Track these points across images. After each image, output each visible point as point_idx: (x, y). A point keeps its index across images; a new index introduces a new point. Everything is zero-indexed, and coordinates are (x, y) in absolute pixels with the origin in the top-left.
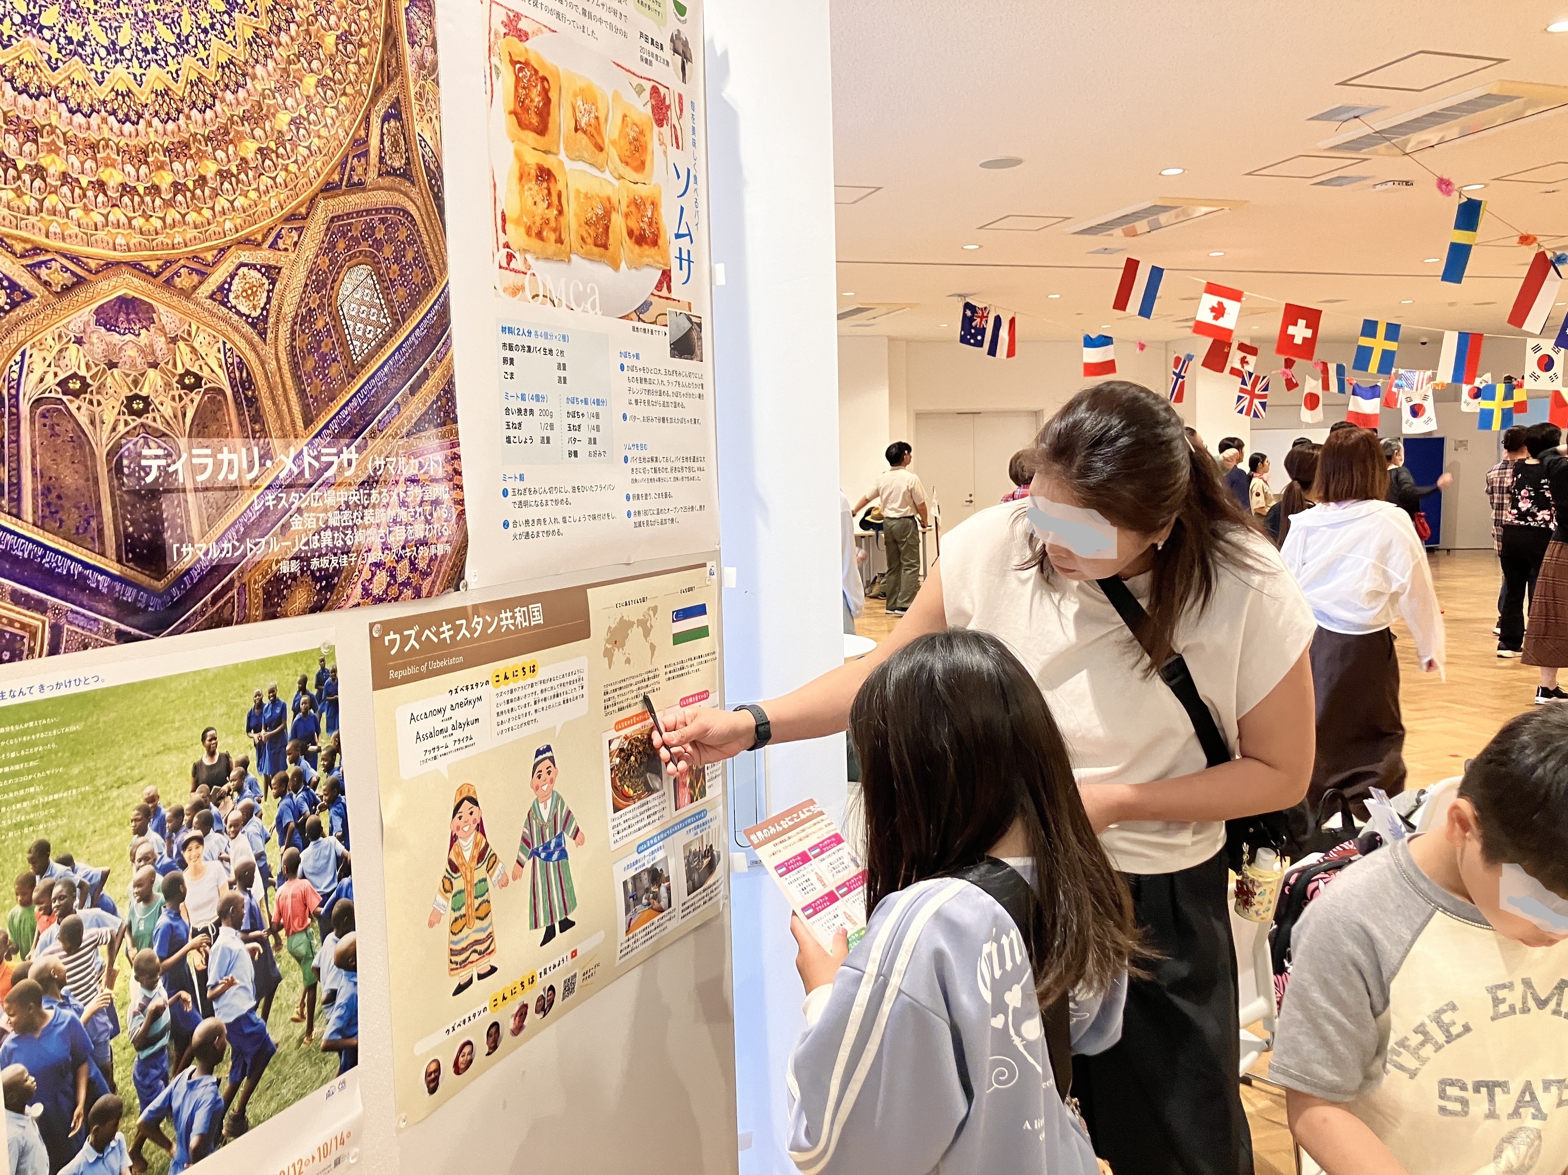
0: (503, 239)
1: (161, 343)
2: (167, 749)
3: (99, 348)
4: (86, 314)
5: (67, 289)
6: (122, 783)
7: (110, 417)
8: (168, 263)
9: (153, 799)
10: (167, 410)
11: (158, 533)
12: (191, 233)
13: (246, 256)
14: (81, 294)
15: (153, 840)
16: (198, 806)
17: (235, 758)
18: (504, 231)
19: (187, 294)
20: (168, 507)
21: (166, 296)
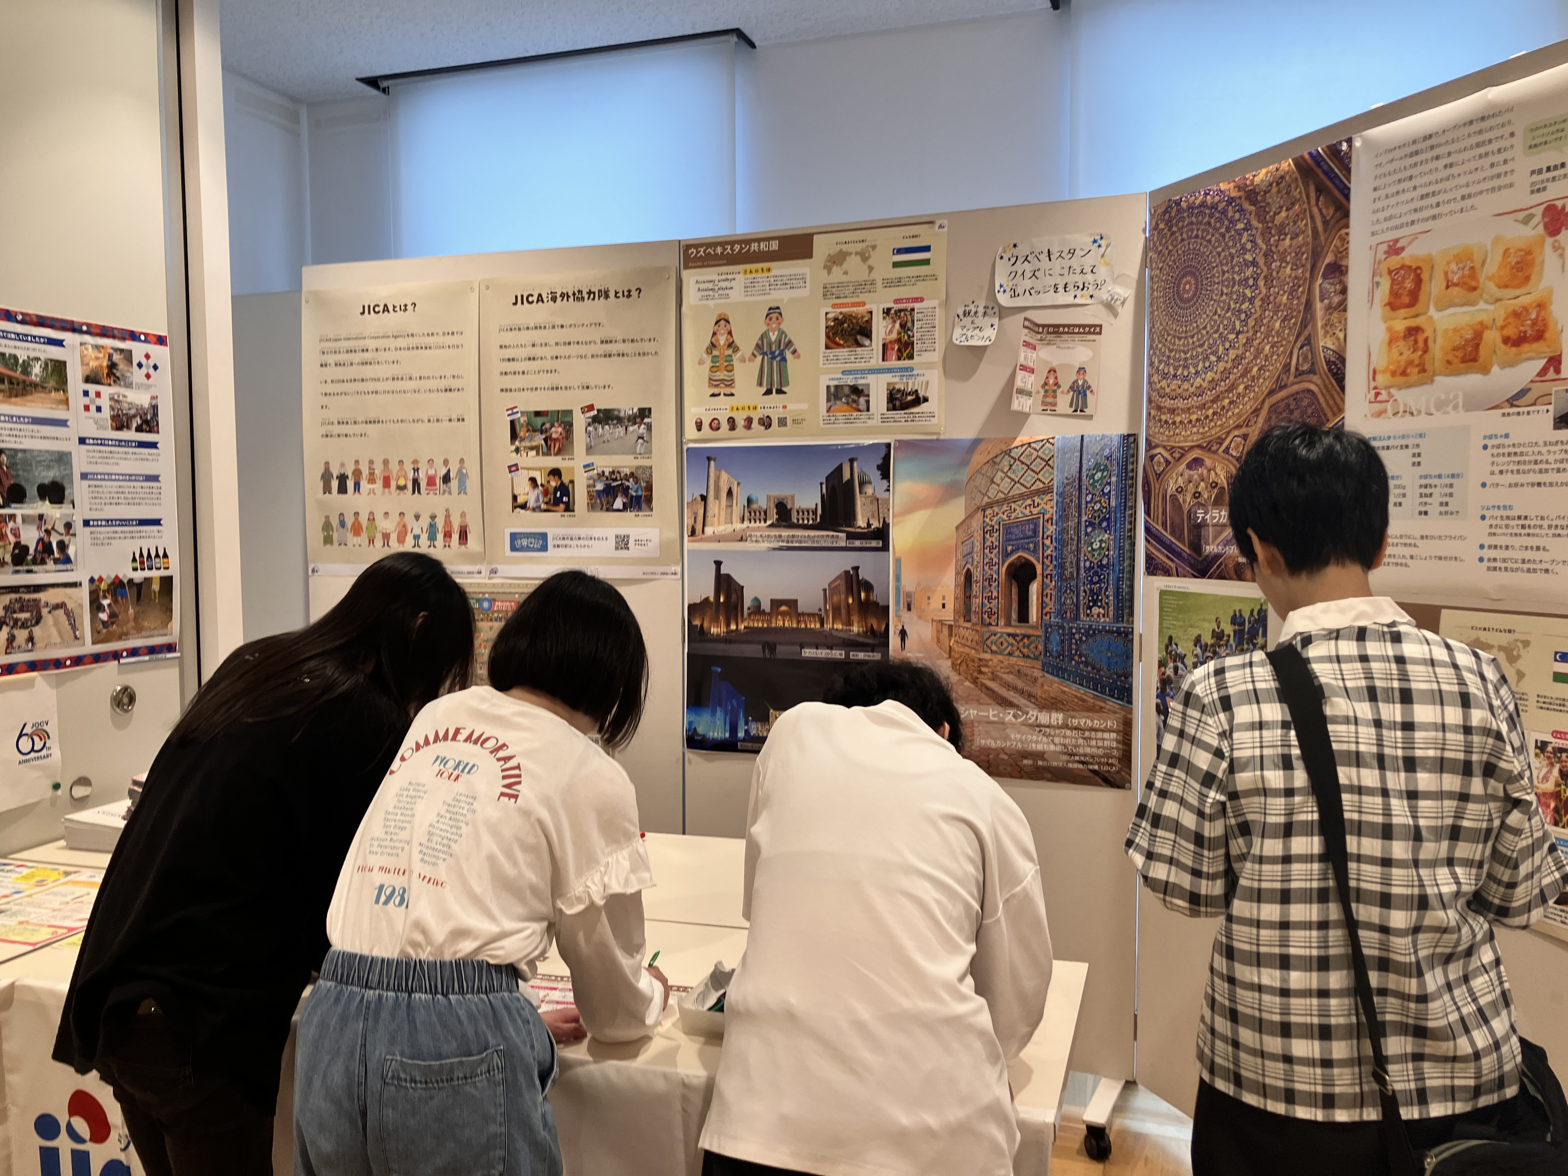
0: (1372, 384)
1: (1205, 472)
2: (1205, 620)
3: (1186, 476)
4: (1183, 466)
5: (1180, 458)
6: (1191, 626)
7: (1188, 500)
8: (1210, 442)
9: (1200, 636)
10: (1206, 496)
11: (1200, 541)
12: (1218, 429)
13: (1236, 433)
14: (1182, 460)
15: (1198, 650)
16: (1212, 645)
17: (1226, 633)
18: (1374, 379)
19: (1215, 452)
20: (1203, 532)
21: (1208, 455)
